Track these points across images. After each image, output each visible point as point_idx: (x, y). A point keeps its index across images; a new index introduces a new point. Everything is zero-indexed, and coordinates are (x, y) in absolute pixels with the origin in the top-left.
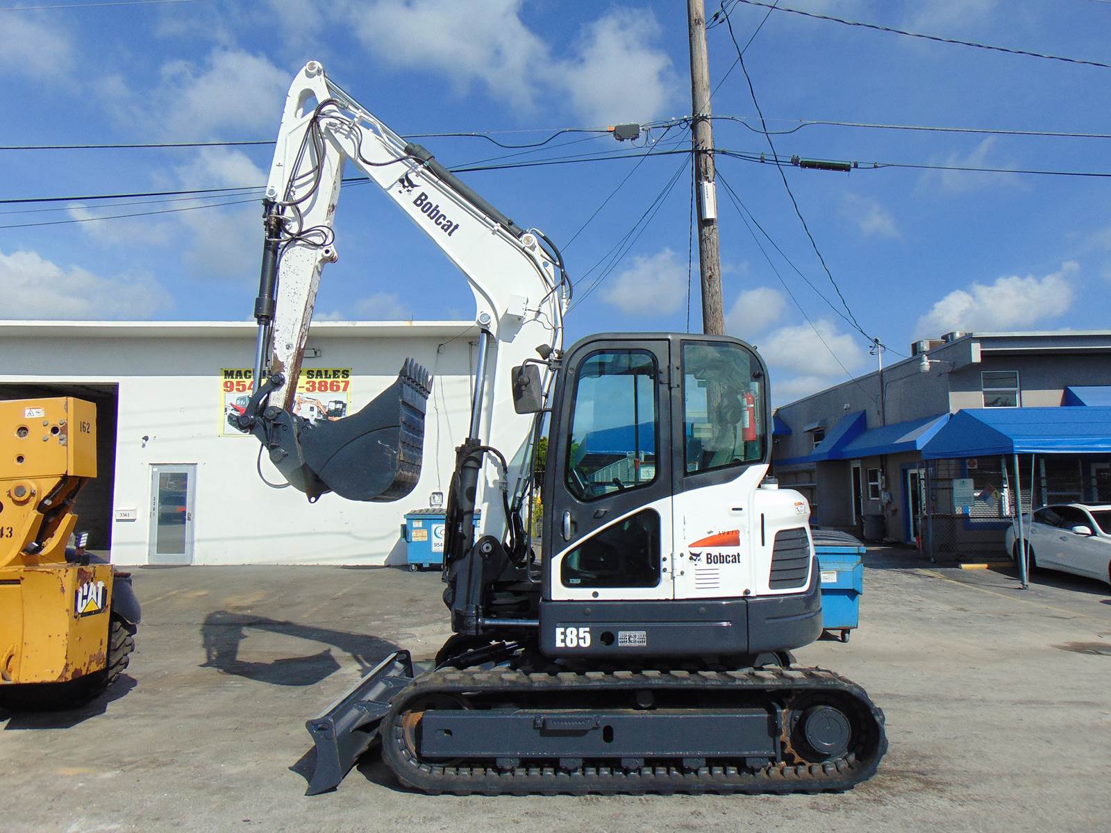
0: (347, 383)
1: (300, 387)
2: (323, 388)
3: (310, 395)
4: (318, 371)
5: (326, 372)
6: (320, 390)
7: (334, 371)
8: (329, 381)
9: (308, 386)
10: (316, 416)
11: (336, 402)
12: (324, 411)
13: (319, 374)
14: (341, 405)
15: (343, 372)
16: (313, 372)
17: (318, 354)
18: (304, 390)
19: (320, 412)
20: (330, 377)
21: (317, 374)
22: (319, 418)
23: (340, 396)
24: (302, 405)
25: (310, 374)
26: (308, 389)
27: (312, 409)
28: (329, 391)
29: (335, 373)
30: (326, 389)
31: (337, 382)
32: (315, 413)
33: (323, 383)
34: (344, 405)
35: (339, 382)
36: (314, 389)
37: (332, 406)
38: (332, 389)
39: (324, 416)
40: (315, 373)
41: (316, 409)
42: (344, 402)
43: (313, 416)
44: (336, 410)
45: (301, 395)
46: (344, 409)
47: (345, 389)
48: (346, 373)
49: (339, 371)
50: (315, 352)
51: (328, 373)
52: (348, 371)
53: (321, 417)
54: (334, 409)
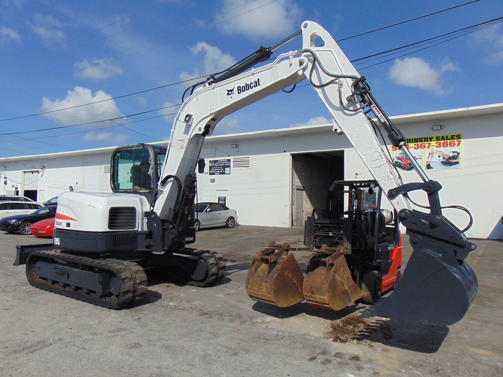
0: (459, 142)
1: (432, 146)
2: (445, 145)
3: (439, 149)
4: (442, 137)
5: (447, 137)
6: (443, 146)
7: (452, 136)
8: (449, 141)
9: (436, 145)
10: (442, 160)
11: (453, 152)
12: (446, 157)
13: (443, 138)
14: (456, 153)
15: (457, 136)
16: (439, 137)
17: (442, 128)
18: (434, 147)
19: (444, 158)
20: (449, 139)
21: (442, 138)
22: (443, 161)
23: (455, 149)
24: (433, 155)
25: (438, 139)
26: (437, 147)
27: (439, 156)
28: (449, 146)
29: (452, 137)
30: (447, 146)
31: (453, 141)
32: (441, 158)
33: (445, 143)
34: (458, 154)
35: (455, 142)
36: (440, 146)
37: (451, 155)
38: (450, 145)
39: (446, 160)
40: (440, 138)
41: (441, 156)
42: (458, 152)
43: (440, 160)
44: (453, 156)
45: (433, 150)
46: (458, 155)
47: (458, 145)
48: (459, 137)
49: (454, 136)
50: (441, 127)
51: (448, 137)
52: (460, 135)
53: (445, 160)
54: (452, 156)
